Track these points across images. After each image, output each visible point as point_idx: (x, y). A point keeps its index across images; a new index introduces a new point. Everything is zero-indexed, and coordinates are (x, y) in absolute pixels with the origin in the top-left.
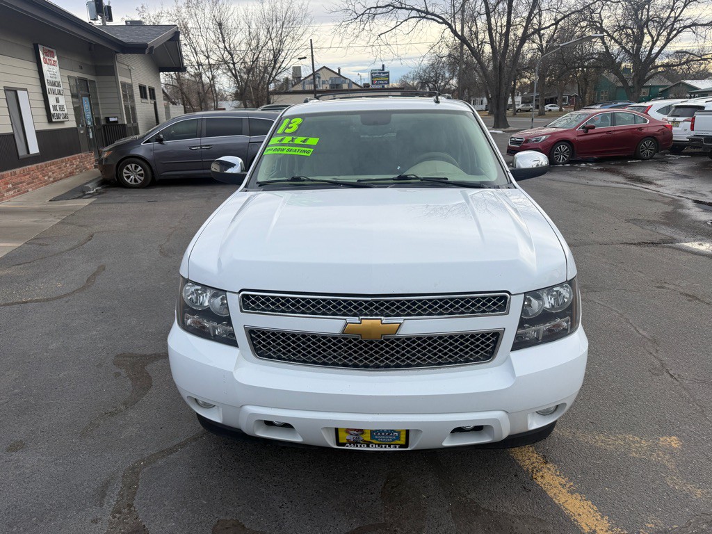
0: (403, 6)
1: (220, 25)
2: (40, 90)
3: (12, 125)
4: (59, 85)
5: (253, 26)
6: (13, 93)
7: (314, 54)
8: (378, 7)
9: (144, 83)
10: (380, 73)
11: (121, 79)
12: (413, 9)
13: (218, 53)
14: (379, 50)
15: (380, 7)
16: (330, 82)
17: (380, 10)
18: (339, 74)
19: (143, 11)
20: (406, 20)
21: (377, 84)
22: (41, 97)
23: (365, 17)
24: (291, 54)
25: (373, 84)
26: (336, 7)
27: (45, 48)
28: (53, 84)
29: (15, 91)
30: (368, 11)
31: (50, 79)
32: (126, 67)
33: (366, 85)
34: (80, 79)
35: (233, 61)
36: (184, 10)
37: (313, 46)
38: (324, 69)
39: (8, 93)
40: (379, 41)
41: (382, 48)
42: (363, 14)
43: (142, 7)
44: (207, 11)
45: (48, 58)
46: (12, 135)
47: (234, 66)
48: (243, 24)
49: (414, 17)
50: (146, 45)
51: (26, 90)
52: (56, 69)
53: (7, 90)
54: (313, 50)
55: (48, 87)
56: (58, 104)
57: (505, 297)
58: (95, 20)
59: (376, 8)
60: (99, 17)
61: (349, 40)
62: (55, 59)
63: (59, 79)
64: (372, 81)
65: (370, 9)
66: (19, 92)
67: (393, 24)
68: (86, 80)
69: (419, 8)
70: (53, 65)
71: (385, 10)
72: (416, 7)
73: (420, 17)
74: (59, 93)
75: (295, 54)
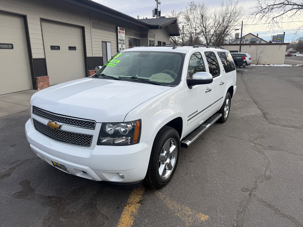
0: (290, 3)
1: (202, 16)
2: (116, 42)
3: (103, 54)
4: (124, 41)
5: (217, 16)
6: (105, 43)
7: (243, 28)
8: (274, 5)
9: (160, 40)
10: (278, 36)
11: (149, 39)
12: (295, 4)
13: (201, 28)
14: (273, 25)
15: (276, 5)
16: (250, 40)
17: (276, 6)
18: (257, 37)
19: (174, 12)
20: (291, 10)
21: (275, 41)
22: (116, 45)
23: (267, 10)
24: (232, 28)
25: (273, 41)
26: (253, 6)
27: (120, 27)
28: (121, 40)
29: (106, 42)
30: (269, 7)
31: (120, 38)
32: (153, 34)
33: (270, 42)
34: (134, 39)
35: (206, 31)
36: (189, 11)
37: (243, 24)
38: (250, 34)
39: (103, 43)
40: (273, 21)
41: (274, 24)
42: (266, 8)
43: (173, 11)
44: (199, 11)
45: (121, 31)
46: (102, 58)
47: (206, 34)
48: (213, 16)
49: (295, 8)
50: (159, 26)
51: (110, 42)
52: (124, 35)
53: (103, 42)
54: (243, 26)
55: (119, 41)
56: (122, 48)
57: (94, 123)
58: (154, 16)
59: (273, 5)
60: (156, 16)
61: (257, 21)
62: (124, 31)
63: (124, 39)
64: (273, 40)
65: (270, 6)
66: (107, 43)
67: (282, 13)
68: (136, 39)
69: (299, 4)
70: (123, 34)
71: (278, 6)
72: (297, 3)
73: (299, 8)
74: (123, 44)
75: (234, 28)
